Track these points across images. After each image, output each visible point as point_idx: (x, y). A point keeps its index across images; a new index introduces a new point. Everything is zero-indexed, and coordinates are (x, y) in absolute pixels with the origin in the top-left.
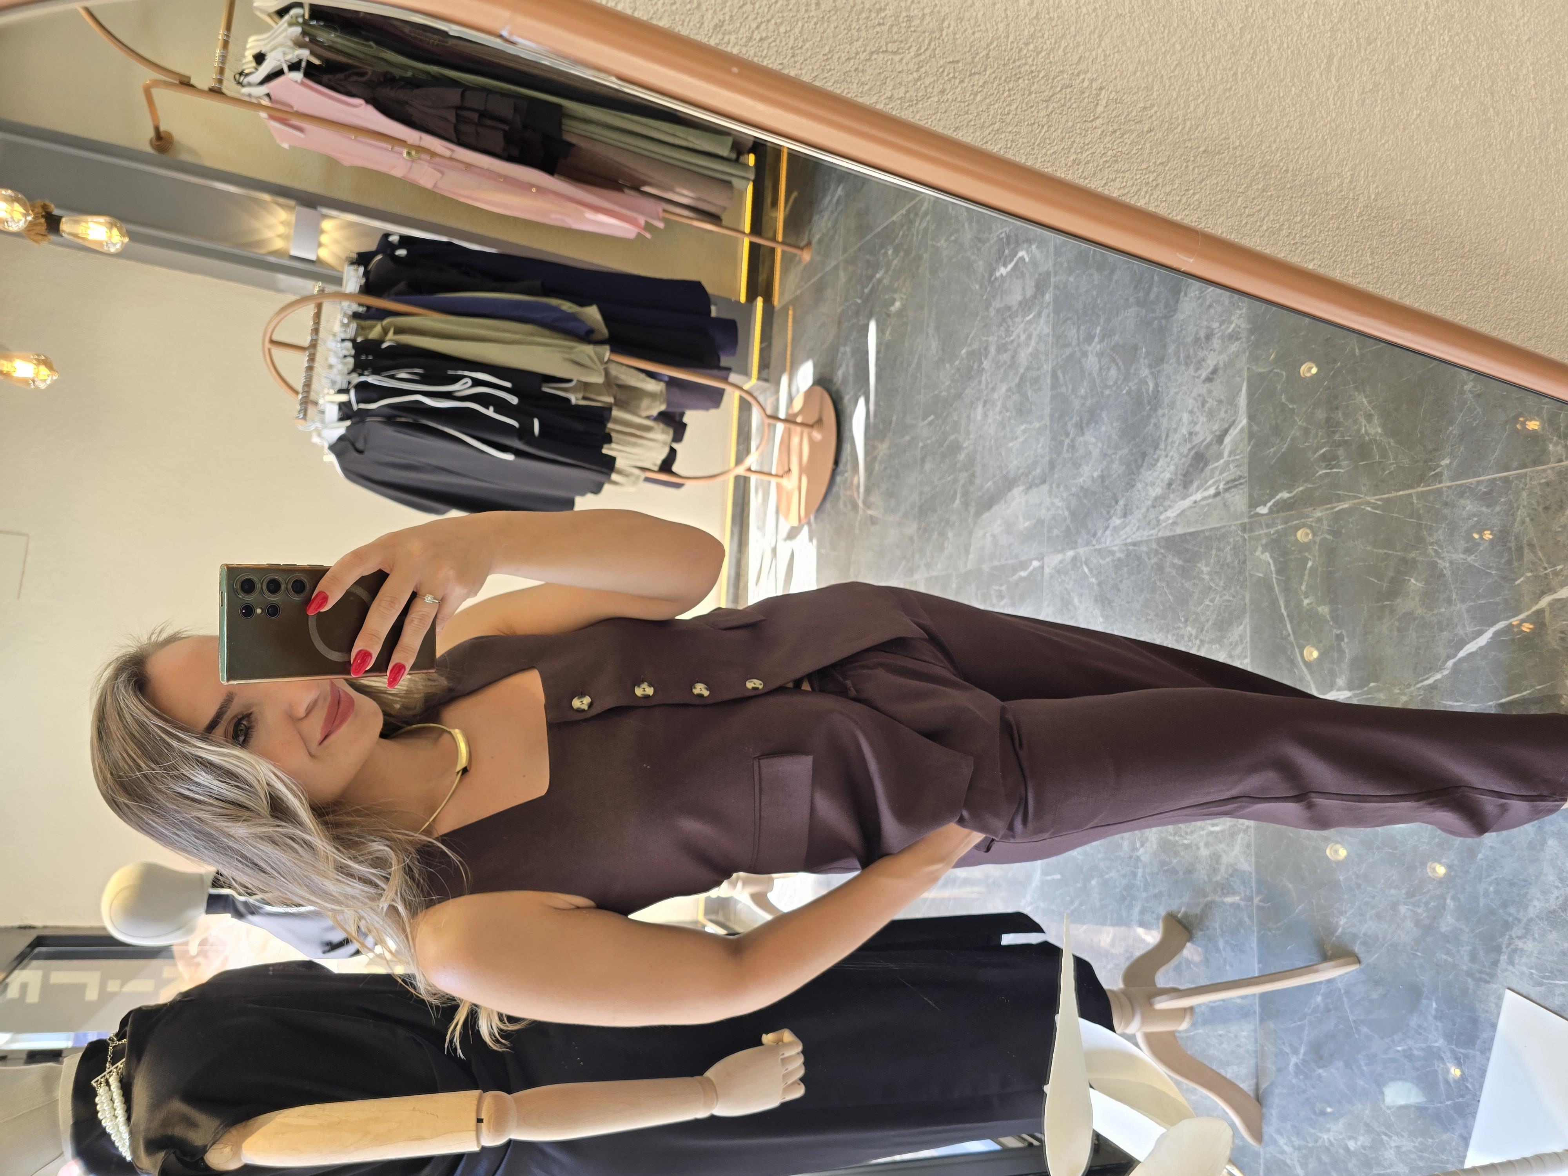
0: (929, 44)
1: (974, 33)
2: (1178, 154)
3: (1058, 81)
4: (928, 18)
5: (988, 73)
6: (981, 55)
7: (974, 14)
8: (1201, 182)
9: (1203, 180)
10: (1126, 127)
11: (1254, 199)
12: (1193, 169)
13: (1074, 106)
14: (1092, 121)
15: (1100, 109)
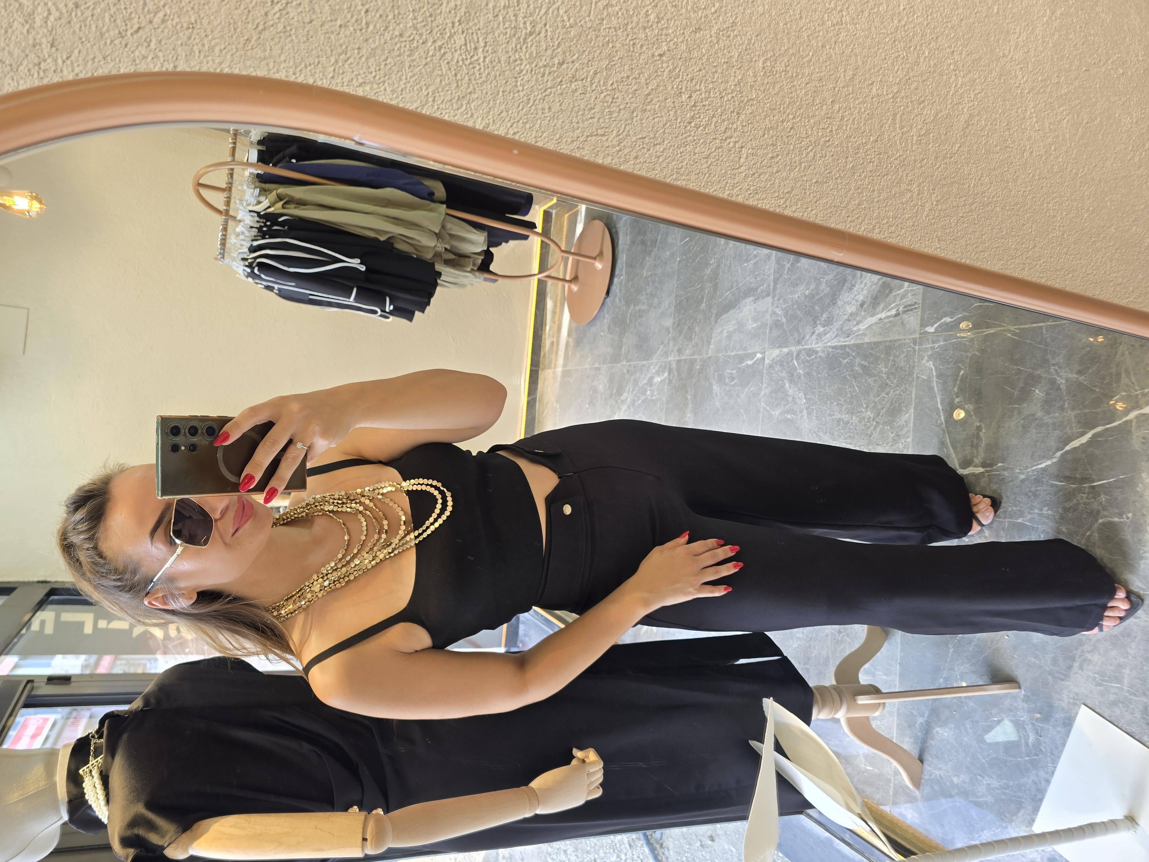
0: (625, 128)
1: (654, 119)
2: (798, 185)
3: (713, 145)
4: (623, 112)
5: (665, 143)
6: (660, 132)
7: (653, 106)
8: (816, 202)
9: (817, 201)
10: (761, 171)
11: (853, 210)
12: (810, 194)
13: (725, 160)
14: (738, 169)
15: (742, 160)
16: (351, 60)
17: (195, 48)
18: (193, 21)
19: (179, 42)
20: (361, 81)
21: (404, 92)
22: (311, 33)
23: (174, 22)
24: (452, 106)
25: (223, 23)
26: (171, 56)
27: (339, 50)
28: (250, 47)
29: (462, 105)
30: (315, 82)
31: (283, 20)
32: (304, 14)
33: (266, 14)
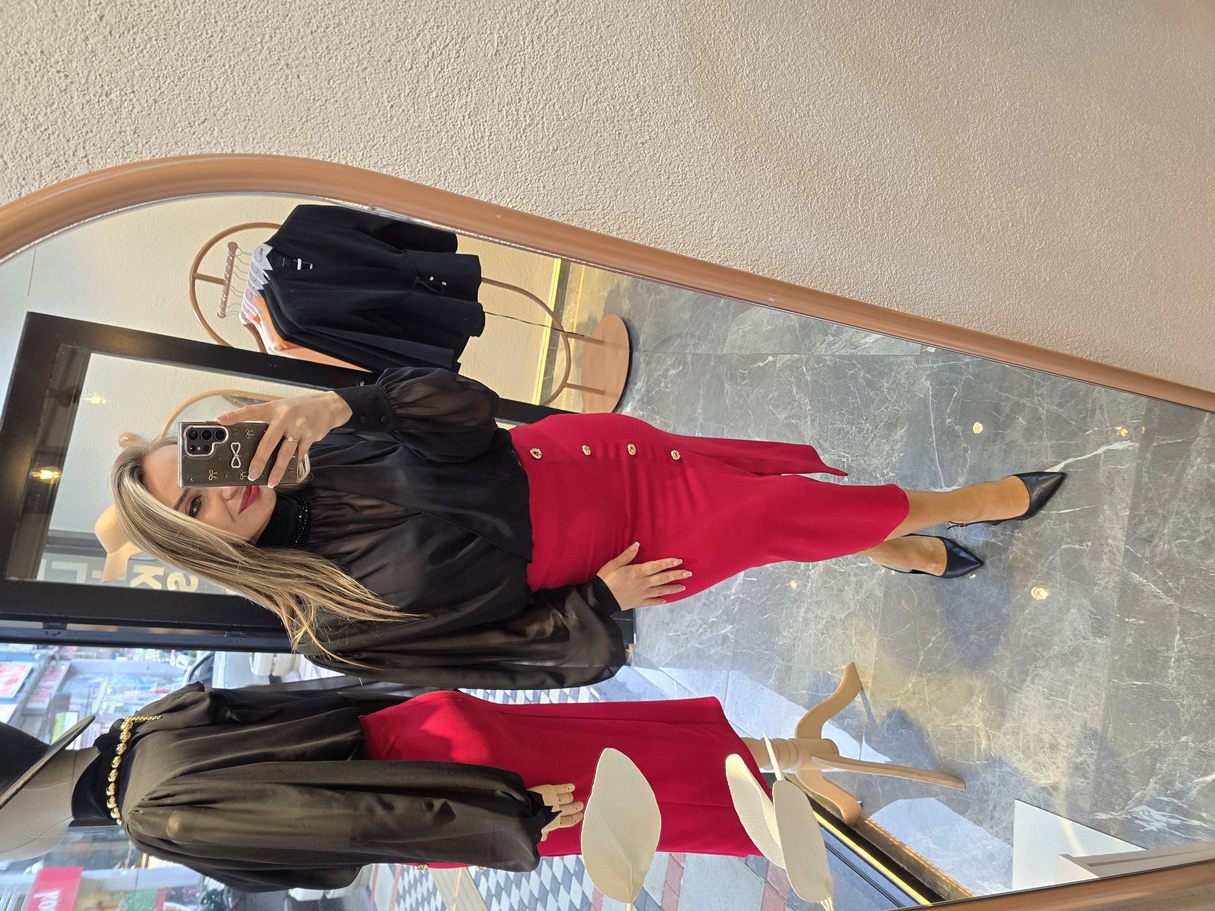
0: (610, 204)
10: (731, 241)
13: (698, 231)
16: (378, 146)
17: (249, 136)
18: (249, 114)
19: (237, 131)
20: (384, 163)
21: (420, 172)
22: (344, 124)
23: (234, 115)
24: (461, 183)
25: (273, 116)
26: (230, 142)
27: (368, 138)
28: (294, 135)
29: (469, 184)
30: (346, 163)
31: (322, 114)
32: (340, 109)
33: (309, 109)
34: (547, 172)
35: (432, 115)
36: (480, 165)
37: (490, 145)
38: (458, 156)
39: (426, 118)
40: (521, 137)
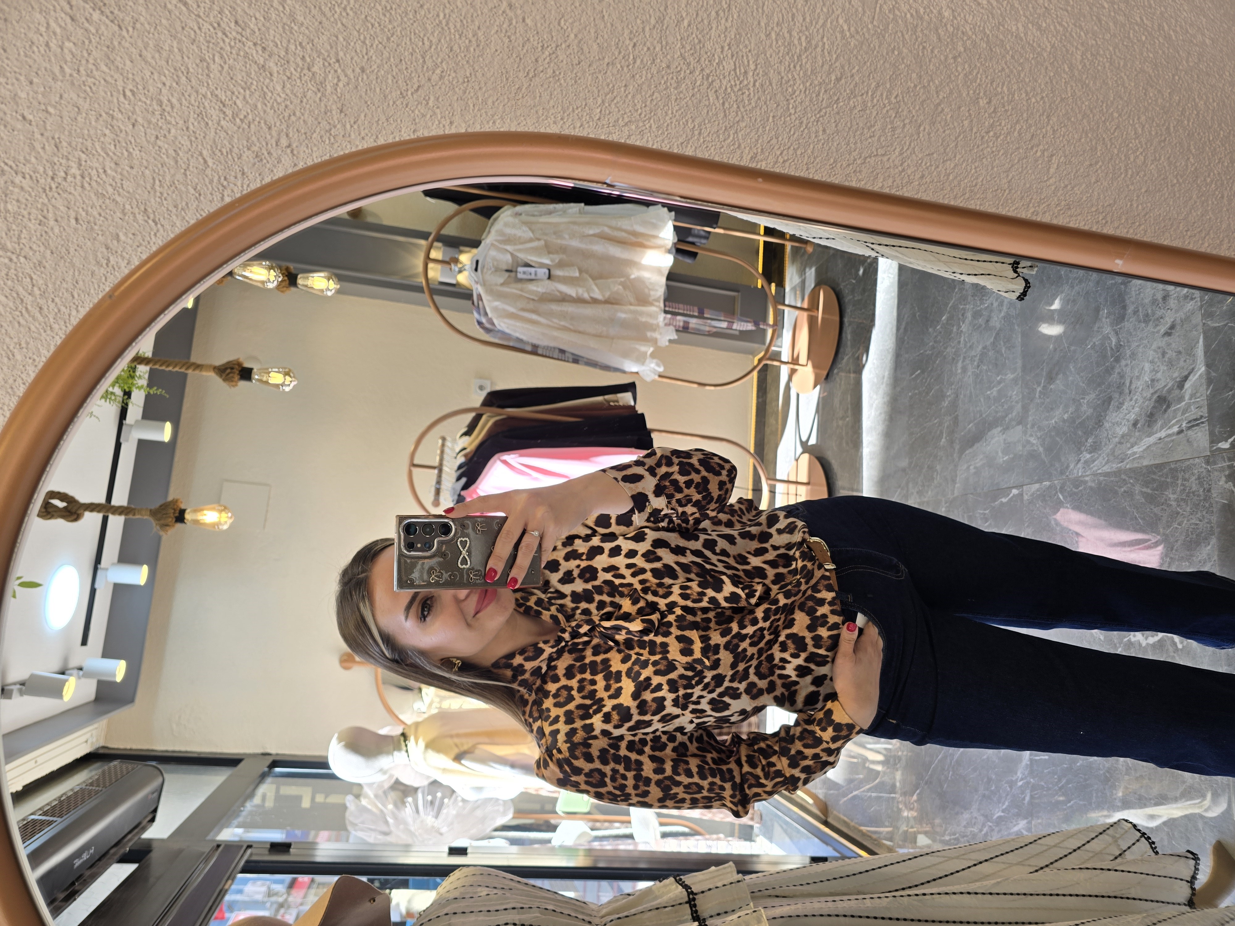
0: (910, 145)
4: (908, 126)
13: (1030, 172)
15: (1052, 171)
16: (618, 99)
22: (578, 74)
31: (552, 64)
34: (828, 110)
35: (683, 51)
36: (742, 110)
37: (755, 81)
38: (716, 102)
39: (676, 56)
40: (795, 67)
